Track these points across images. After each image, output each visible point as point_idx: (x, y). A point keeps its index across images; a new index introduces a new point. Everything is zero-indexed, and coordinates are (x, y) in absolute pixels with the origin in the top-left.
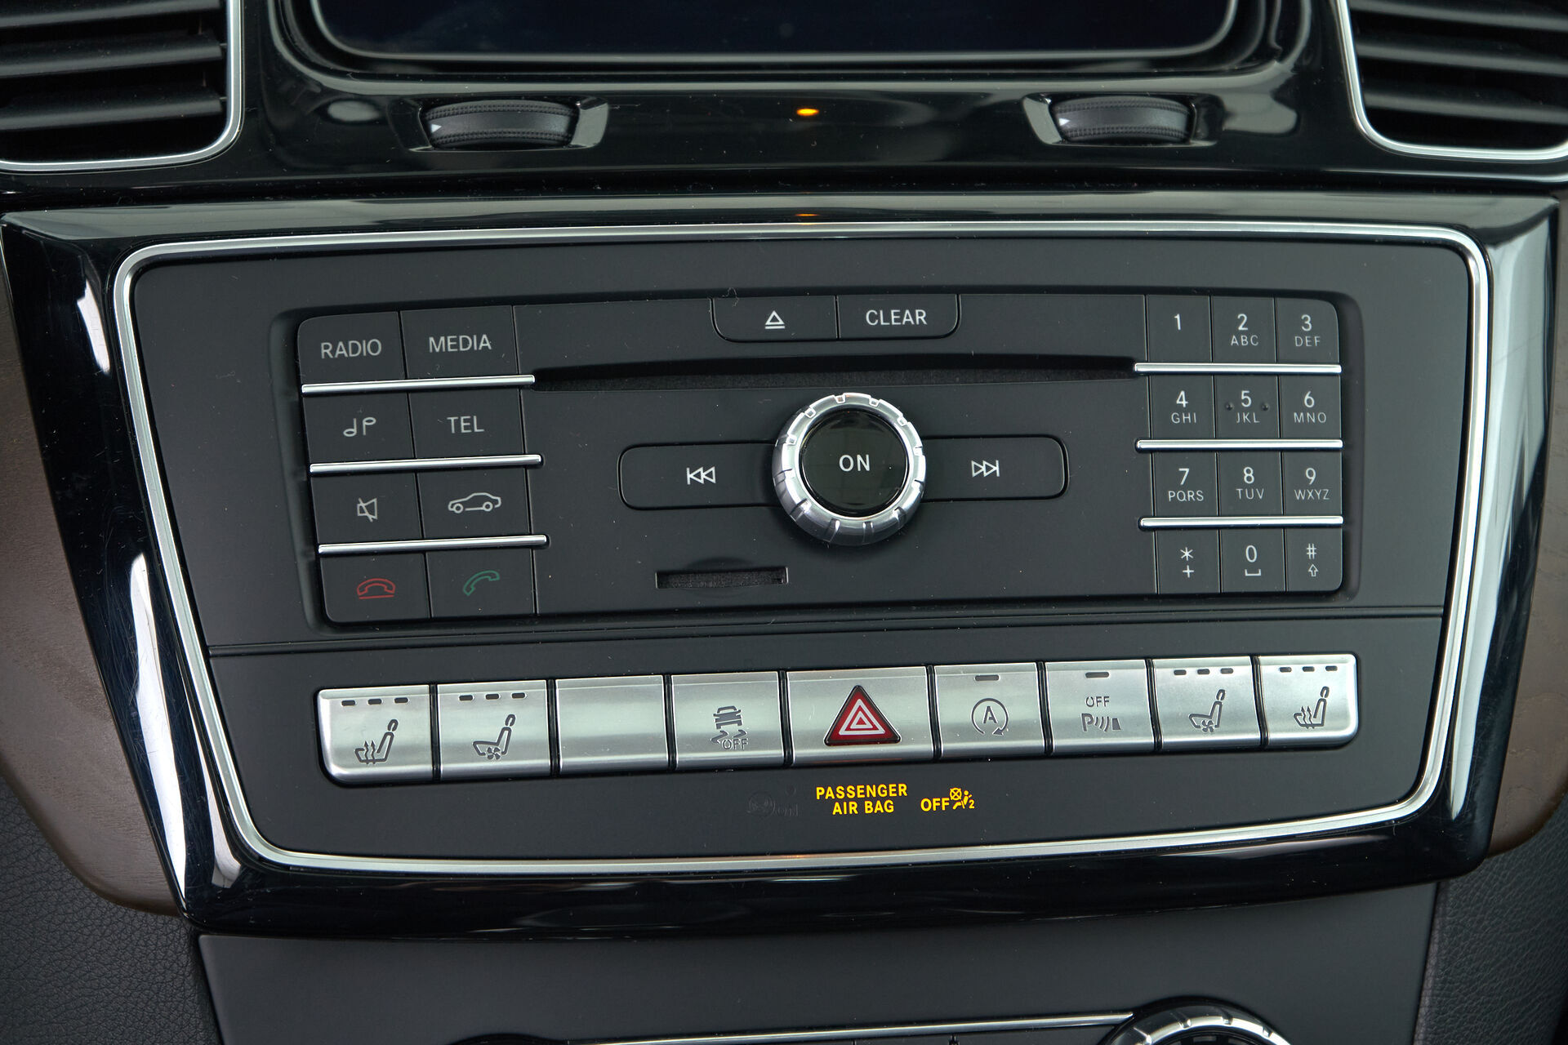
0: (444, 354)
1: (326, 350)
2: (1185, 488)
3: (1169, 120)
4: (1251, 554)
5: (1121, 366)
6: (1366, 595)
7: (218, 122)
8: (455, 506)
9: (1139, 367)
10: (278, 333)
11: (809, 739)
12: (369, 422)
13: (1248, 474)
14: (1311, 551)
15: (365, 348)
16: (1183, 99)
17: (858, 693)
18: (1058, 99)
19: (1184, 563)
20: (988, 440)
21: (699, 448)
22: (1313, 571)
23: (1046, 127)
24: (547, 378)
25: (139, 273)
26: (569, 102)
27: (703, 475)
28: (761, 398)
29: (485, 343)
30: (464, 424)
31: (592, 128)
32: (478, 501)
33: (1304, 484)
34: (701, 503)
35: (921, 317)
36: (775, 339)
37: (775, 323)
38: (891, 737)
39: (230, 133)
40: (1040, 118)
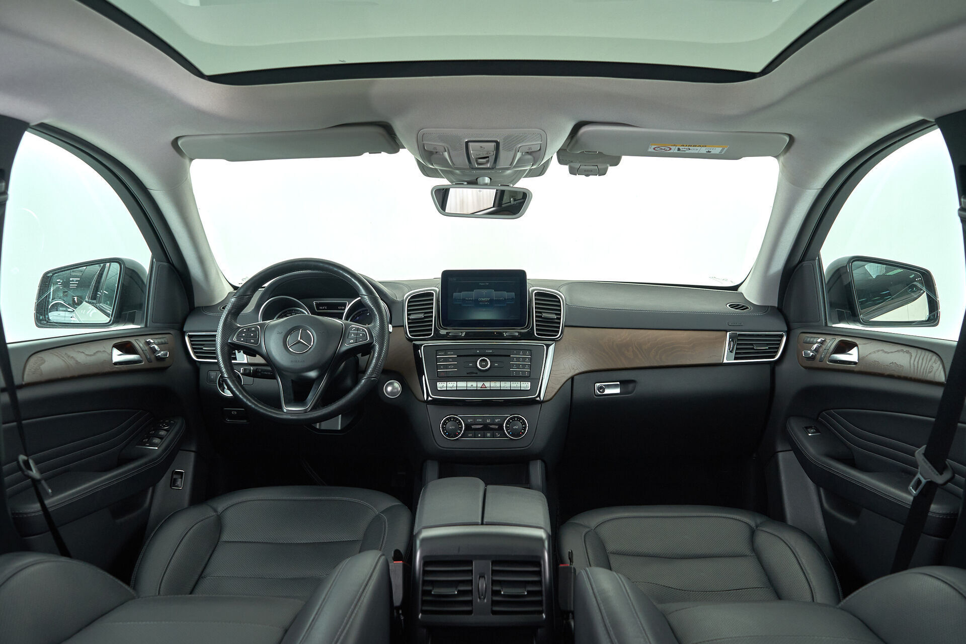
0: (450, 354)
1: (439, 354)
2: (515, 367)
3: (517, 334)
4: (521, 373)
5: (509, 356)
6: (532, 377)
7: (431, 334)
8: (450, 367)
9: (511, 356)
10: (435, 352)
11: (479, 387)
12: (443, 360)
13: (521, 366)
14: (526, 373)
15: (442, 353)
16: (518, 332)
17: (483, 384)
18: (506, 332)
20: (496, 362)
21: (470, 362)
22: (527, 375)
24: (458, 356)
25: (424, 347)
26: (461, 332)
27: (471, 365)
28: (476, 358)
29: (453, 353)
30: (450, 360)
31: (463, 334)
32: (452, 367)
33: (526, 367)
34: (471, 367)
35: (491, 351)
36: (478, 353)
37: (478, 351)
38: (486, 388)
39: (432, 335)
40: (504, 334)
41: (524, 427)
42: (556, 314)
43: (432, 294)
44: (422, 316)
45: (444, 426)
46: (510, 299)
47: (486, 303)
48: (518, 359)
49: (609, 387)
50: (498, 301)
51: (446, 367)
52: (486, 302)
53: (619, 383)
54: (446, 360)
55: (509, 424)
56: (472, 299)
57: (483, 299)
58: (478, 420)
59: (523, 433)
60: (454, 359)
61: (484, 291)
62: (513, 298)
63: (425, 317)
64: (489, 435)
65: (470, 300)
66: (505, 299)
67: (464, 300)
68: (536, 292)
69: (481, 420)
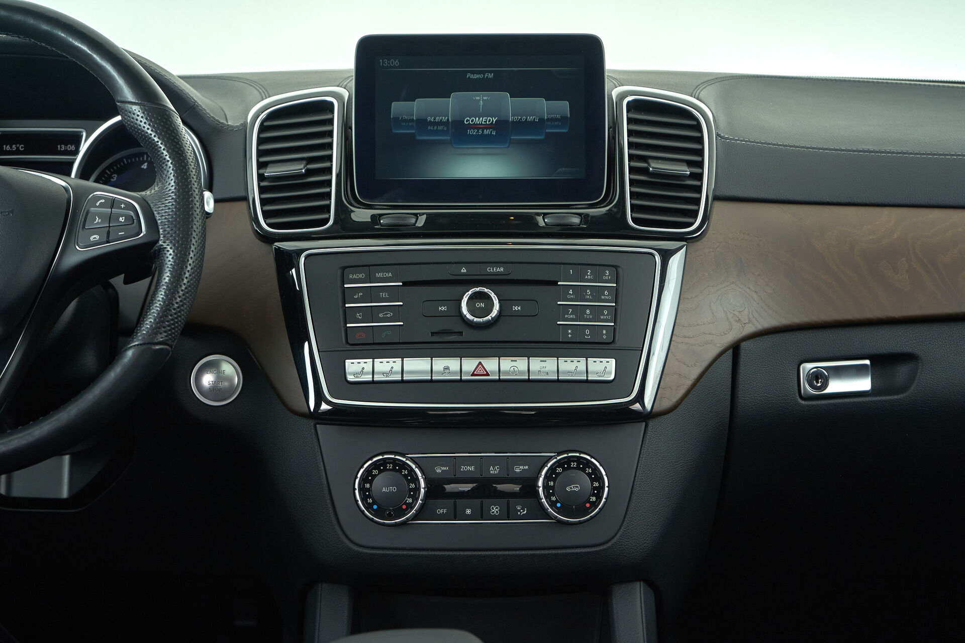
0: (380, 278)
1: (351, 277)
2: (570, 314)
3: (576, 220)
4: (587, 332)
5: (555, 283)
6: (619, 343)
7: (327, 220)
8: (381, 315)
9: (559, 283)
10: (339, 272)
11: (467, 373)
12: (361, 294)
13: (588, 312)
14: (604, 332)
15: (360, 276)
16: (579, 214)
17: (480, 363)
18: (545, 214)
19: (569, 334)
20: (517, 301)
21: (443, 301)
22: (605, 337)
23: (541, 222)
24: (405, 284)
25: (307, 257)
26: (416, 215)
27: (443, 308)
28: (459, 289)
29: (390, 275)
30: (384, 295)
31: (421, 222)
32: (387, 314)
33: (604, 315)
34: (443, 315)
35: (502, 269)
36: (464, 274)
37: (464, 270)
38: (487, 374)
39: (330, 223)
40: (540, 219)
41: (595, 488)
42: (690, 163)
43: (329, 107)
44: (300, 168)
45: (368, 486)
46: (556, 120)
47: (486, 132)
48: (580, 293)
49: (839, 372)
50: (522, 126)
51: (371, 314)
52: (487, 127)
53: (867, 362)
54: (370, 295)
55: (554, 480)
56: (444, 119)
57: (477, 120)
58: (463, 468)
59: (594, 505)
60: (393, 293)
61: (481, 98)
62: (563, 119)
63: (310, 173)
64: (495, 510)
65: (441, 123)
66: (542, 120)
67: (422, 123)
68: (630, 98)
69: (472, 468)
